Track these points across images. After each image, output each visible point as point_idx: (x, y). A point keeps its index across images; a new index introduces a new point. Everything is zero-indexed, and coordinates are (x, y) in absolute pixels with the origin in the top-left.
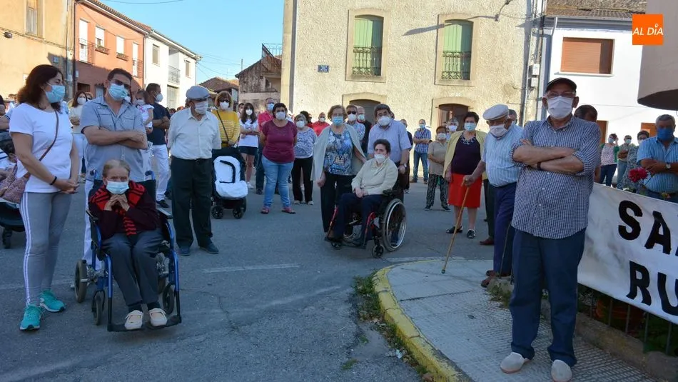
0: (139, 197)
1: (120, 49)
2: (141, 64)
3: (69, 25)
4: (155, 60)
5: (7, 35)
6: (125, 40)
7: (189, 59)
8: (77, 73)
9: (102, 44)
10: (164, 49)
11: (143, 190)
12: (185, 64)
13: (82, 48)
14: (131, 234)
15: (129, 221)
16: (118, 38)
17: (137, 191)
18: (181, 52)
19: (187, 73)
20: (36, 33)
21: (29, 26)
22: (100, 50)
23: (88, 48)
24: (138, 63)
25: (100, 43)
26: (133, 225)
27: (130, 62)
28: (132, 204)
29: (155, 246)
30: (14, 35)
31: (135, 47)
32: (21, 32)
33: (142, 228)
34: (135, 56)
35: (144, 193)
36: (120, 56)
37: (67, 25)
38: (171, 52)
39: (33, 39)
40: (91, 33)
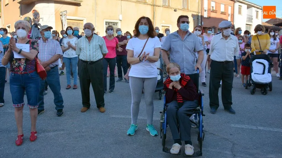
0: (186, 82)
1: (222, 9)
2: (233, 15)
3: (200, 2)
4: (240, 12)
5: (175, 11)
6: (225, 5)
7: (258, 10)
8: (203, 23)
9: (214, 9)
10: (244, 7)
11: (189, 79)
12: (255, 13)
13: (205, 11)
14: (179, 102)
15: (179, 95)
16: (221, 5)
17: (185, 79)
18: (254, 7)
19: (257, 17)
20: (186, 8)
21: (183, 6)
22: (213, 11)
23: (208, 11)
24: (231, 15)
25: (213, 8)
26: (181, 97)
27: (227, 15)
28: (183, 86)
29: (192, 110)
30: (177, 10)
31: (230, 8)
32: (180, 8)
33: (185, 99)
34: (230, 12)
35: (189, 80)
36: (222, 13)
37: (199, 3)
38: (248, 8)
39: (185, 11)
40: (209, 4)
